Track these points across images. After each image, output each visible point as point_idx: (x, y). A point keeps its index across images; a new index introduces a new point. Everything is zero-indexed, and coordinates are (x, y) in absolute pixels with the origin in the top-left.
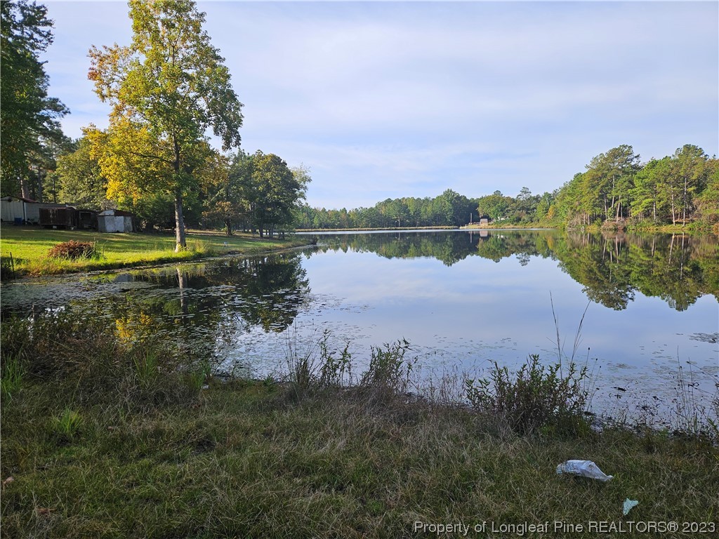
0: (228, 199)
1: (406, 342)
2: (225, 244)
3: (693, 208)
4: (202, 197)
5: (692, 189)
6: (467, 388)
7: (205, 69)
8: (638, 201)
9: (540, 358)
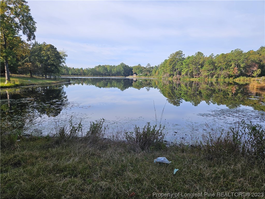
0: (30, 62)
1: (103, 119)
2: (29, 81)
3: (200, 73)
4: (18, 60)
5: (200, 66)
6: (126, 135)
7: (18, 5)
8: (184, 70)
9: (150, 123)
